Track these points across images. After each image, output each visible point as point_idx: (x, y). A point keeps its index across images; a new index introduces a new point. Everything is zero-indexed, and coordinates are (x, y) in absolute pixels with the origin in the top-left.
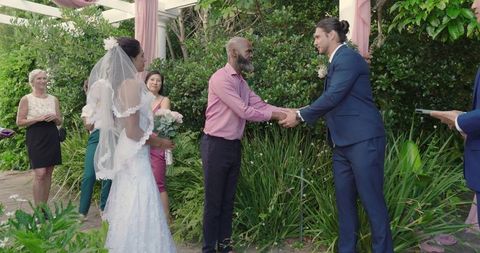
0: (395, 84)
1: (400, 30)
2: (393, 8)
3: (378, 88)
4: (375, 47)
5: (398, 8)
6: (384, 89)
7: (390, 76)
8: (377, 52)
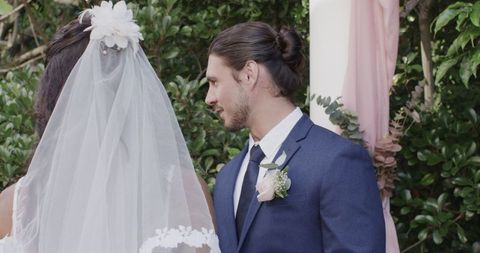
0: (466, 225)
1: (465, 77)
2: (443, 18)
3: (423, 235)
4: (407, 122)
5: (453, 23)
6: (437, 240)
7: (455, 203)
8: (413, 137)
